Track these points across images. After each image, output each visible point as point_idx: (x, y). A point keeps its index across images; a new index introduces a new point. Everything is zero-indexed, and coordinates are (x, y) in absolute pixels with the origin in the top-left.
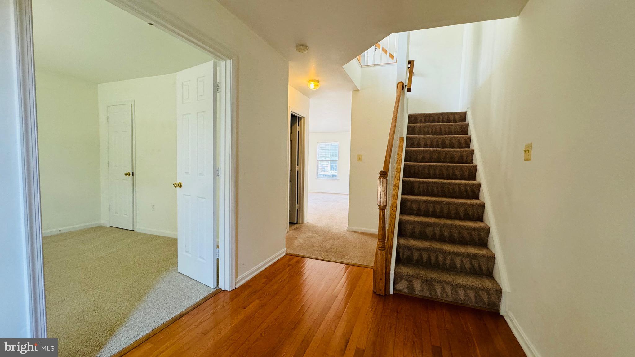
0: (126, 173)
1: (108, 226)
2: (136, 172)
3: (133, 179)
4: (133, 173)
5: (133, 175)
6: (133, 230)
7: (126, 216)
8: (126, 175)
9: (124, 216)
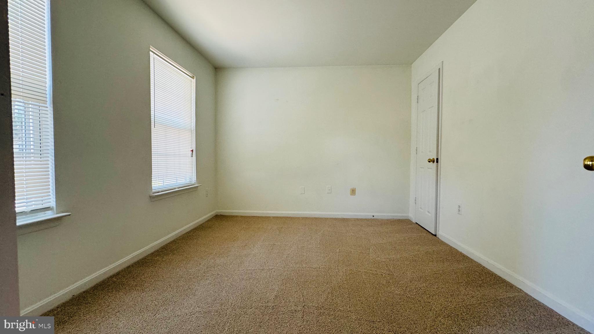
0: (429, 159)
1: (414, 222)
2: (441, 158)
3: (437, 167)
4: (437, 159)
5: (437, 162)
6: (435, 234)
7: (430, 215)
8: (429, 162)
9: (427, 213)
